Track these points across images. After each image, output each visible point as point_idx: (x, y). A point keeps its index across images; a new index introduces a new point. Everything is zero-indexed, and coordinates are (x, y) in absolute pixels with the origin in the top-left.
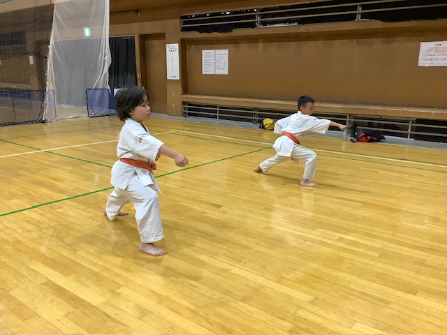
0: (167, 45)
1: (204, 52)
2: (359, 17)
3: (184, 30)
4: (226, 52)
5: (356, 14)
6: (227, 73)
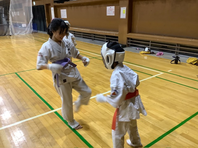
0: (51, 8)
1: (61, 10)
3: (55, 2)
4: (65, 10)
6: (66, 18)
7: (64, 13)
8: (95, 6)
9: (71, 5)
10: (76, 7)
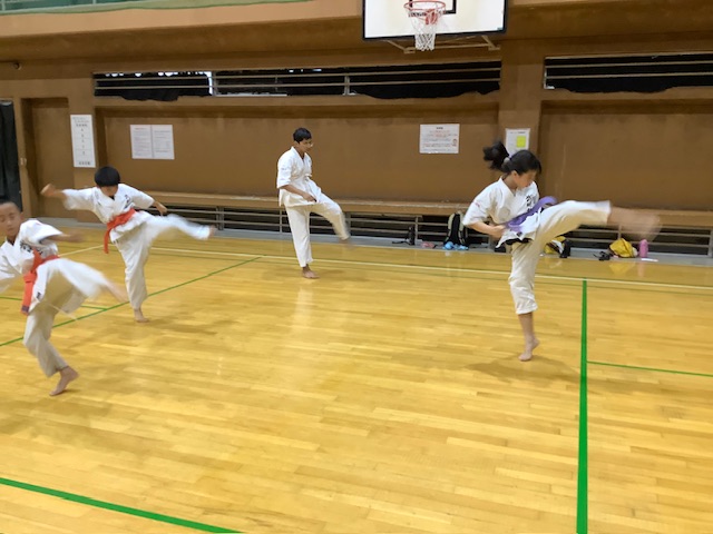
0: (72, 116)
1: (133, 128)
2: (347, 90)
3: (99, 93)
4: (168, 129)
5: (343, 87)
6: (173, 158)
7: (153, 140)
8: (358, 120)
9: (208, 113)
10: (242, 120)
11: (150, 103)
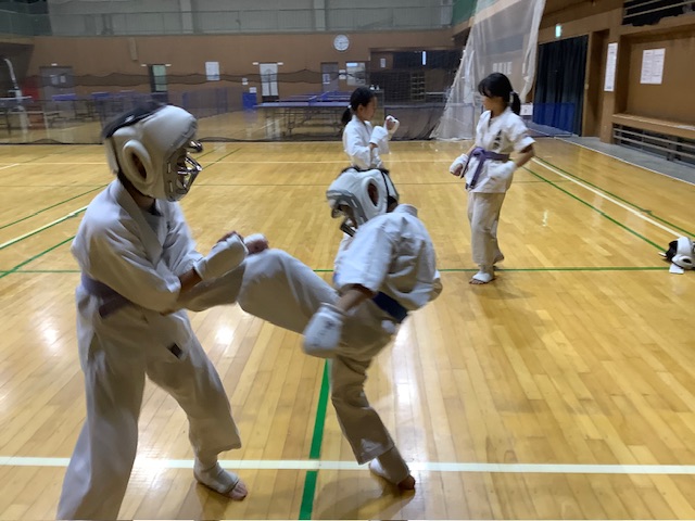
0: (610, 45)
1: (645, 52)
3: (626, 22)
4: (661, 52)
6: (660, 82)
7: (653, 65)
9: (686, 32)
11: (647, 28)
